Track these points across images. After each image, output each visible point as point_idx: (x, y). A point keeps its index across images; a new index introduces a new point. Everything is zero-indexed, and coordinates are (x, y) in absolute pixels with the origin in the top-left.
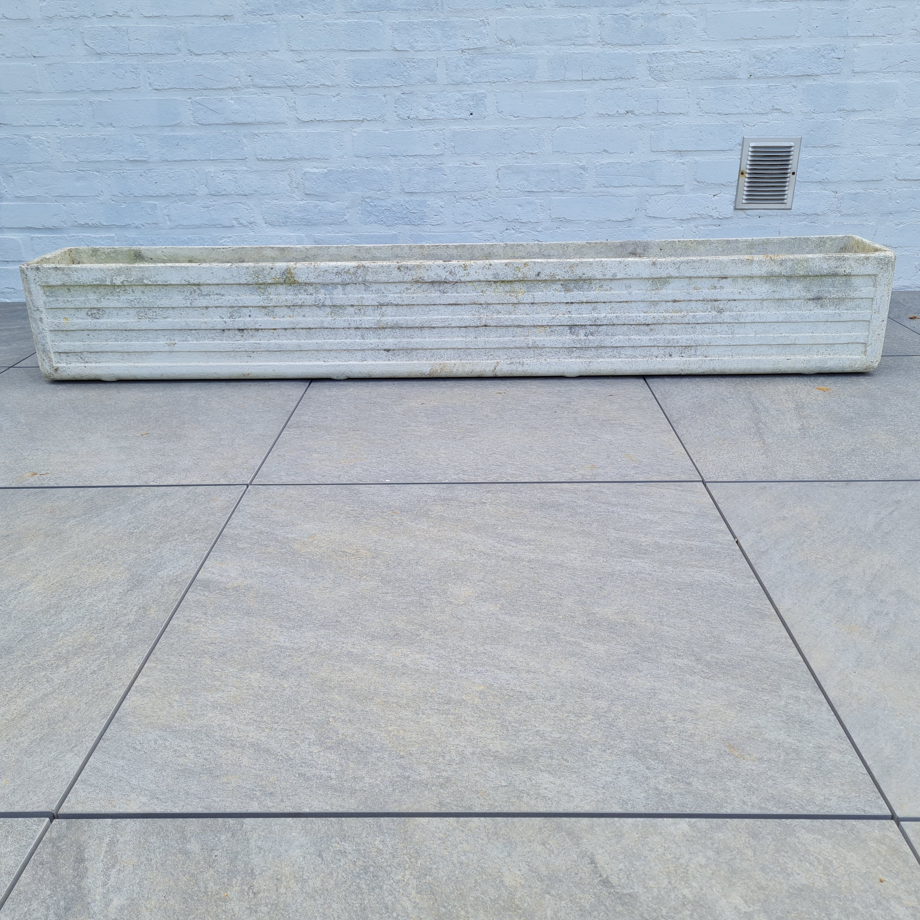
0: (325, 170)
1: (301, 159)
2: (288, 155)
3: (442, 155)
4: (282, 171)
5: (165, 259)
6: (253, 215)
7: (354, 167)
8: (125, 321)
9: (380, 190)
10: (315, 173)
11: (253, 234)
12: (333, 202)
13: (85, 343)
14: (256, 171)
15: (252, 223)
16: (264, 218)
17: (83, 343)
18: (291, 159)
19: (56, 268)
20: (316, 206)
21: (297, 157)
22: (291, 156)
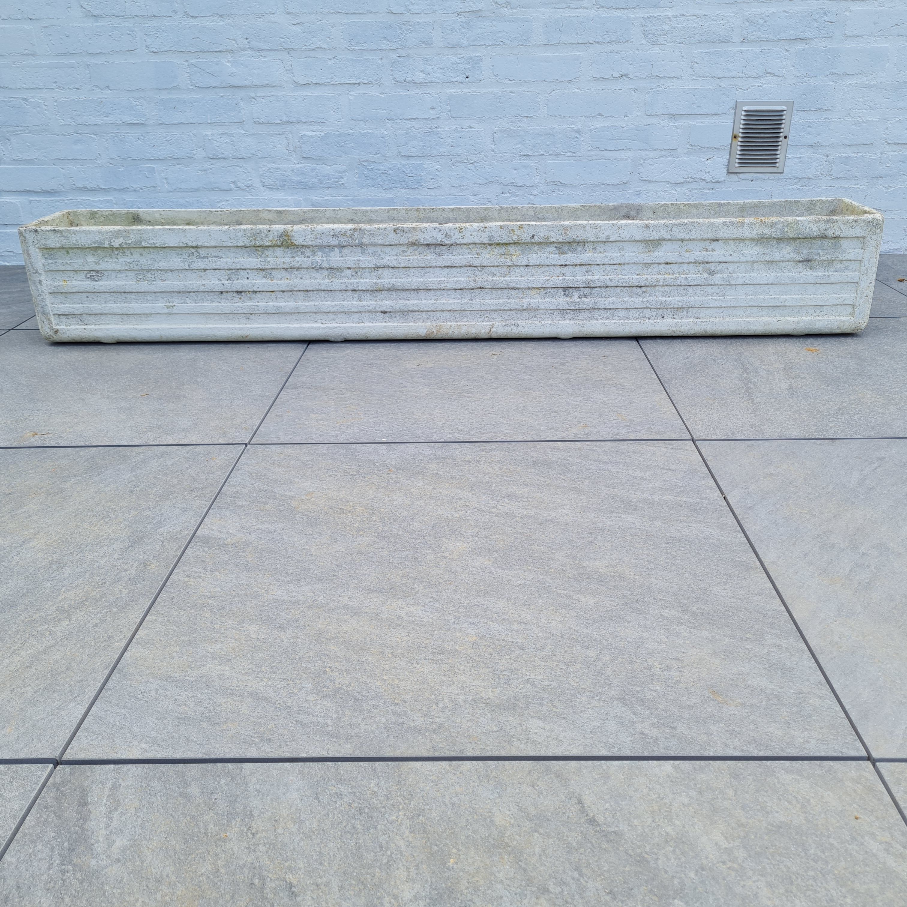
0: (322, 134)
1: (298, 123)
2: (285, 119)
3: (438, 118)
4: (279, 134)
5: (163, 221)
6: (250, 178)
7: (350, 131)
8: (124, 283)
9: (377, 154)
10: (312, 137)
11: (251, 197)
12: (330, 166)
13: (84, 305)
14: (254, 135)
15: (250, 186)
16: (262, 182)
17: (82, 305)
18: (288, 122)
19: (54, 230)
20: (313, 170)
21: (294, 120)
22: (288, 119)
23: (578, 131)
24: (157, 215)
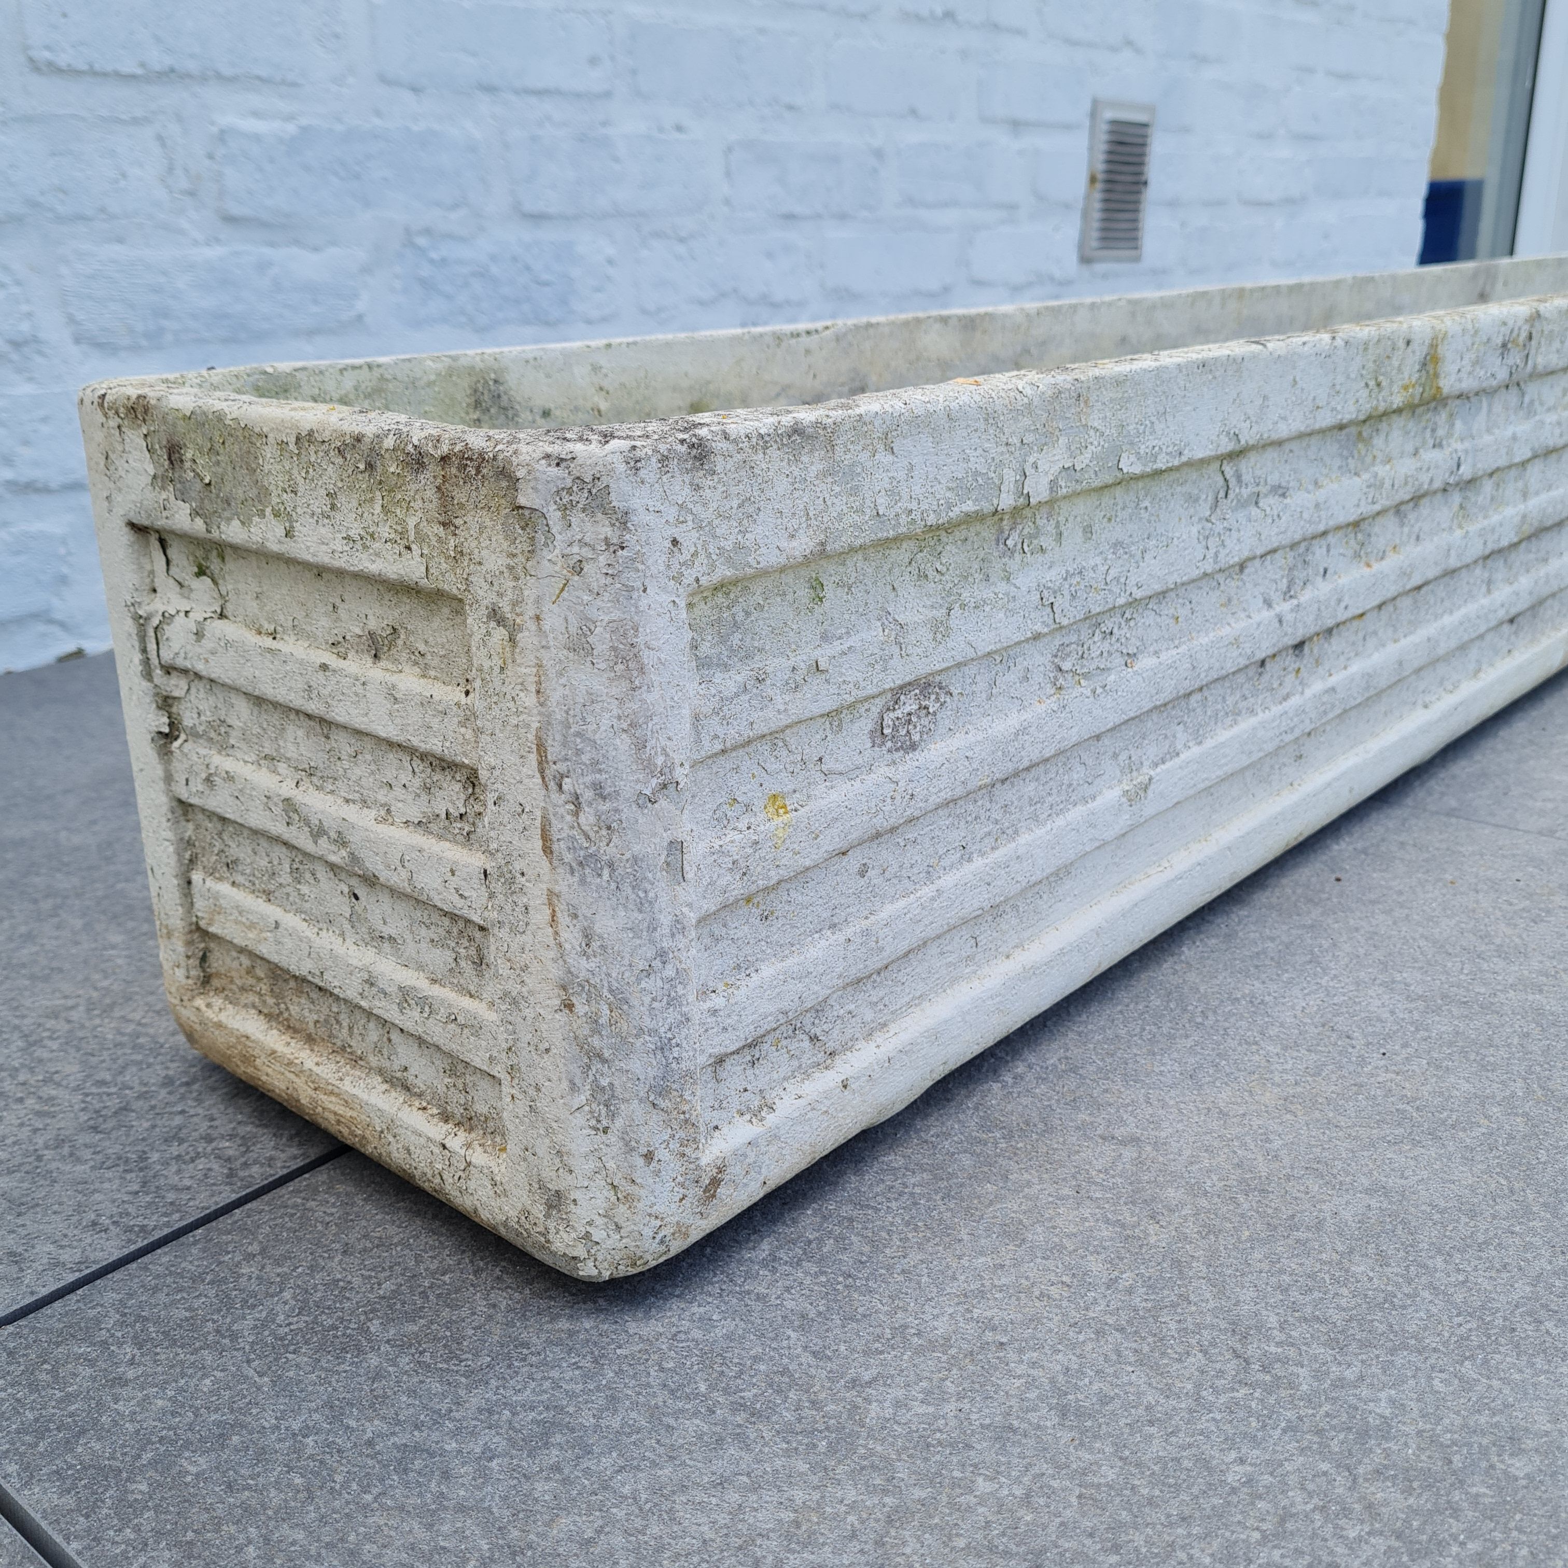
0: (291, 128)
1: (203, 79)
2: (158, 59)
3: (607, 95)
4: (135, 121)
6: (25, 308)
7: (377, 121)
9: (455, 206)
10: (257, 138)
11: (28, 389)
12: (316, 249)
14: (28, 119)
15: (26, 342)
16: (71, 320)
18: (169, 75)
20: (262, 266)
21: (192, 66)
22: (168, 61)
23: (879, 154)
24: (581, 373)
